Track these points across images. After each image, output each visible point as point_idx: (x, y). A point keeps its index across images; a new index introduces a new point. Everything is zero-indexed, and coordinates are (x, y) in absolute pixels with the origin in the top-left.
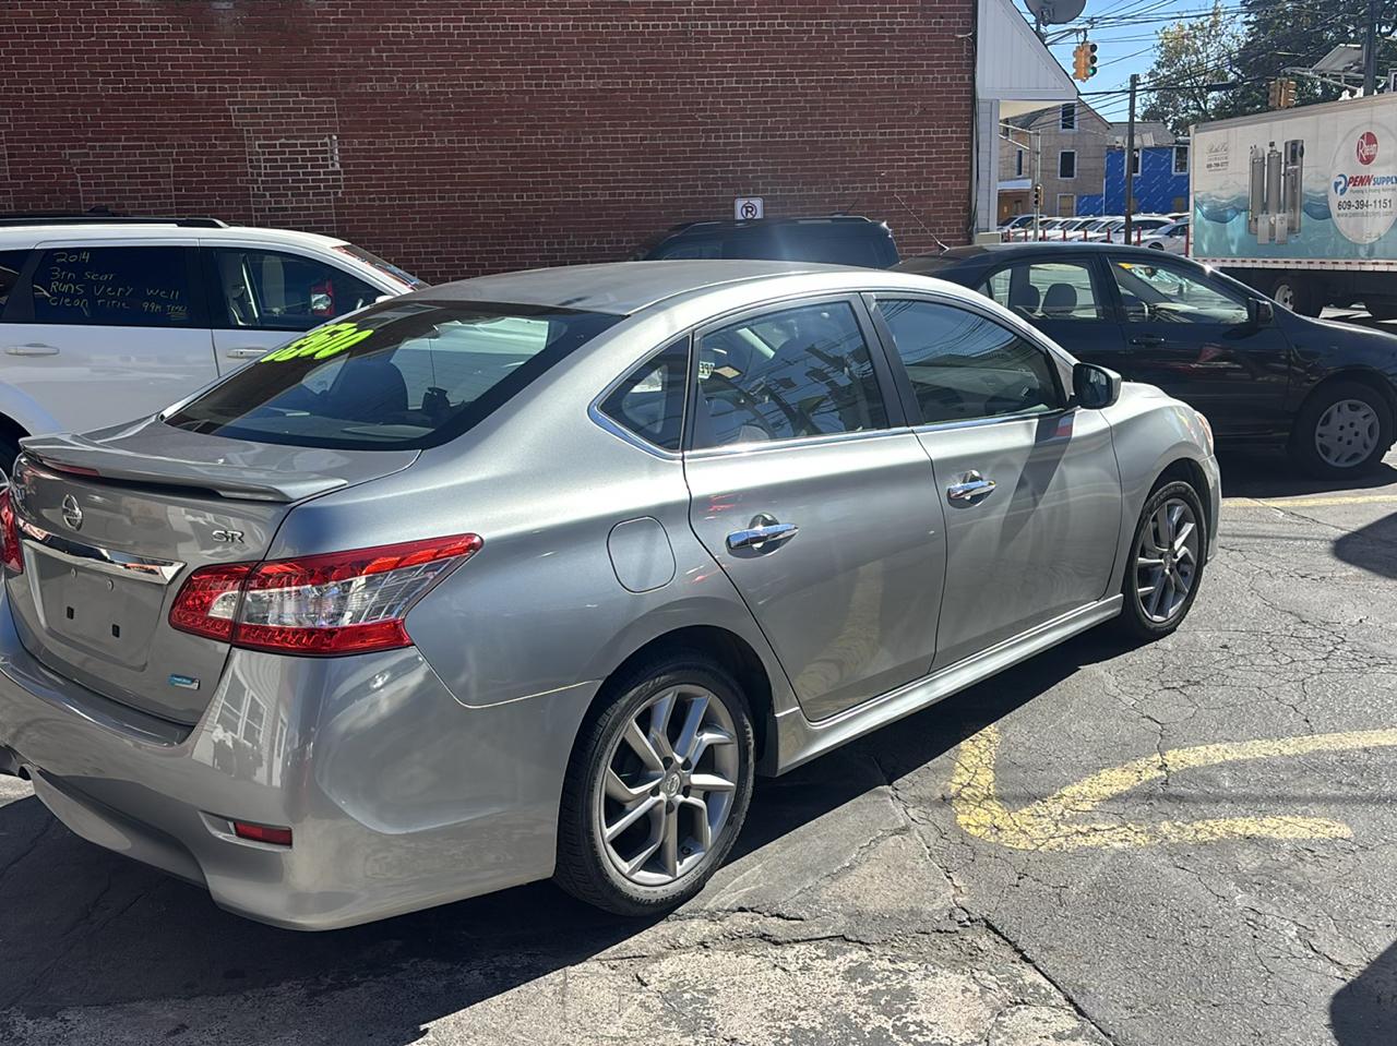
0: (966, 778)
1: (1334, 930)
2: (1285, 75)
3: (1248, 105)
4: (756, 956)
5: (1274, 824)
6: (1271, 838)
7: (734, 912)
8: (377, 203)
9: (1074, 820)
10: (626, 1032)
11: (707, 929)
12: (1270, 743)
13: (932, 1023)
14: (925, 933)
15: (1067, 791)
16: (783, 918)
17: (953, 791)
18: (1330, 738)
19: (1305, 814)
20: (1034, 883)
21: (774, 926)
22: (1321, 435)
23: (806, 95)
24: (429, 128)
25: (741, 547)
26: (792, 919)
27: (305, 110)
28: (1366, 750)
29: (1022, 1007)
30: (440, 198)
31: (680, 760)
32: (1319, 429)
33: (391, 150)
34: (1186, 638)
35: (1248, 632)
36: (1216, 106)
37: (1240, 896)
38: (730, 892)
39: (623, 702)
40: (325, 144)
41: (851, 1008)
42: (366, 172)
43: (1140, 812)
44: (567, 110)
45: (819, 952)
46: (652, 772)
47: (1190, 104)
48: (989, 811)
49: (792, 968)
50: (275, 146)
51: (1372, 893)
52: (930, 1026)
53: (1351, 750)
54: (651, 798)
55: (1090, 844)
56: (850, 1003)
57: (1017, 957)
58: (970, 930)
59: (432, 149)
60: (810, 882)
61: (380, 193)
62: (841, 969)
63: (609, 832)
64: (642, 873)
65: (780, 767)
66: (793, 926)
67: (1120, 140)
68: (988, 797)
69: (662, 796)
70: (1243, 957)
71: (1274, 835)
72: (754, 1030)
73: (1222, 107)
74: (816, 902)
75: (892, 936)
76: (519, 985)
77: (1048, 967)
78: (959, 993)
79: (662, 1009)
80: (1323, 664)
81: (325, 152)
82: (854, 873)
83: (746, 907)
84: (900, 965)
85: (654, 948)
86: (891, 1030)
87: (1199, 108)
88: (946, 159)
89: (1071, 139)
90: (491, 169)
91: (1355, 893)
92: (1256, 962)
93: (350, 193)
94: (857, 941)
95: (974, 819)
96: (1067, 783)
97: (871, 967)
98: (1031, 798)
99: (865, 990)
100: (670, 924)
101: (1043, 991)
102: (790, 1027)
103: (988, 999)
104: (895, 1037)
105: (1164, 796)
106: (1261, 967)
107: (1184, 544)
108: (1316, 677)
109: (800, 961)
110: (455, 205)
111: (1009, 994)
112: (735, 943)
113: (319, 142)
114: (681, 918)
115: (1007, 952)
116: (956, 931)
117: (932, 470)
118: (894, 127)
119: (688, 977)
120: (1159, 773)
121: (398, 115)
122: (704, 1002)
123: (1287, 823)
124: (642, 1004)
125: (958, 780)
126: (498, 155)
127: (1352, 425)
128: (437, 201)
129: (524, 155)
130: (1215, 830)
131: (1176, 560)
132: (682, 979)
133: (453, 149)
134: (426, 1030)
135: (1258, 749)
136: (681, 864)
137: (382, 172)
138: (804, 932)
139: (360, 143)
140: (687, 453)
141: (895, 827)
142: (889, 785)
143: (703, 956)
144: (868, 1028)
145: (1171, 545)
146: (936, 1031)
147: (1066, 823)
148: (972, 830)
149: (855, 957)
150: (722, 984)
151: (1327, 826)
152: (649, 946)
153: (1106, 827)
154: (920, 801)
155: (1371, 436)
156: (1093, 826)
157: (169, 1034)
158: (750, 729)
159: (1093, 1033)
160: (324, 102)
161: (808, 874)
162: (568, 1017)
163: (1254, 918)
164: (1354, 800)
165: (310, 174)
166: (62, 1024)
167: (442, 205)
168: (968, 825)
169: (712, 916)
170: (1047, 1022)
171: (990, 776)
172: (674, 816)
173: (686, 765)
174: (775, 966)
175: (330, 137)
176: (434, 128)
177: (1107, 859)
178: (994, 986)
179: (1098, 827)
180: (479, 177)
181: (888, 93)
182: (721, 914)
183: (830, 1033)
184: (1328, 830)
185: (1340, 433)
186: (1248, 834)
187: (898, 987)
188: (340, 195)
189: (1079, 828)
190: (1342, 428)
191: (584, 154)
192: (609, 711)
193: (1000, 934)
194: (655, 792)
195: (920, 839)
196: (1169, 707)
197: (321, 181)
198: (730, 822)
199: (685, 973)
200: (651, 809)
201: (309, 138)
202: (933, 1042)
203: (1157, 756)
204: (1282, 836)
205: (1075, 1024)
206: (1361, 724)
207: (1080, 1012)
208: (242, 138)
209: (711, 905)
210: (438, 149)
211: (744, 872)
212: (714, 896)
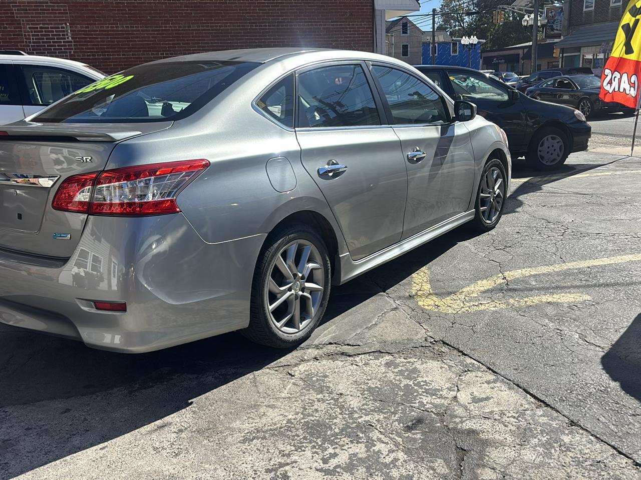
0: (418, 287)
1: (594, 334)
2: (500, 8)
3: (482, 25)
4: (342, 361)
5: (558, 297)
6: (558, 302)
7: (327, 345)
8: (91, 57)
9: (470, 301)
10: (289, 395)
11: (316, 352)
12: (547, 267)
13: (431, 381)
14: (416, 347)
15: (464, 290)
16: (350, 345)
17: (413, 293)
18: (573, 264)
19: (570, 292)
20: (460, 326)
21: (346, 349)
22: (540, 151)
23: (297, 6)
24: (116, 20)
25: (324, 175)
26: (355, 346)
27: (52, 10)
28: (589, 267)
29: (469, 372)
30: (123, 55)
31: (300, 275)
32: (539, 148)
33: (97, 31)
34: (500, 230)
35: (527, 227)
36: (468, 25)
37: (551, 325)
38: (323, 337)
39: (276, 245)
40: (64, 28)
41: (392, 378)
42: (85, 42)
43: (499, 296)
44: (183, 12)
45: (371, 357)
46: (288, 281)
47: (457, 24)
48: (432, 300)
49: (360, 364)
50: (37, 28)
51: (606, 319)
52: (430, 382)
53: (583, 268)
54: (288, 292)
55: (480, 309)
56: (391, 376)
57: (460, 354)
58: (436, 345)
59: (118, 31)
60: (359, 331)
61: (93, 52)
62: (383, 363)
63: (271, 307)
64: (285, 328)
65: (342, 281)
66: (356, 348)
67: (429, 38)
68: (430, 294)
69: (293, 291)
70: (559, 347)
71: (559, 301)
72: (350, 389)
73: (470, 25)
74: (364, 338)
75: (402, 349)
76: (233, 381)
77: (475, 356)
78: (439, 369)
79: (304, 385)
80: (562, 237)
81: (64, 31)
82: (378, 326)
83: (333, 342)
84: (409, 360)
85: (293, 361)
86: (413, 385)
87: (461, 26)
88: (362, 37)
89: (406, 38)
90: (148, 41)
91: (599, 320)
92: (565, 348)
93: (78, 52)
94: (386, 353)
95: (426, 303)
96: (463, 287)
97: (397, 362)
98: (449, 294)
99: (396, 370)
100: (298, 352)
101: (476, 366)
102: (366, 387)
103: (453, 370)
104: (416, 388)
105: (507, 289)
106: (568, 350)
107: (498, 188)
108: (560, 242)
109: (363, 361)
110: (131, 58)
111: (462, 368)
112: (330, 357)
113: (60, 26)
114: (303, 348)
115: (455, 352)
116: (430, 346)
117: (401, 145)
118: (337, 22)
119: (313, 371)
120: (503, 281)
121: (100, 13)
122: (323, 381)
123: (563, 296)
124: (294, 384)
125: (415, 289)
126: (151, 34)
127: (553, 146)
128: (121, 56)
129: (163, 34)
130: (534, 300)
131: (495, 195)
132: (310, 372)
133: (129, 31)
134: (192, 403)
135: (544, 270)
136: (301, 324)
137: (93, 42)
138: (361, 350)
139: (81, 27)
140: (296, 129)
141: (392, 307)
142: (384, 292)
143: (317, 363)
144: (402, 385)
145: (494, 188)
146: (433, 384)
147: (467, 302)
148: (426, 307)
149: (388, 358)
150: (329, 373)
151: (580, 296)
152: (291, 360)
153: (486, 303)
154: (400, 298)
155: (560, 151)
156: (480, 302)
157: (62, 413)
158: (329, 262)
159: (503, 380)
160: (61, 6)
161: (357, 327)
162: (260, 391)
163: (560, 333)
164: (588, 286)
165: (56, 42)
166: (4, 413)
167: (124, 58)
168: (424, 305)
169: (317, 347)
170: (481, 377)
171: (429, 286)
172: (298, 301)
173: (302, 278)
174: (352, 364)
175: (66, 24)
176: (118, 20)
177: (490, 314)
178: (453, 365)
179: (482, 303)
180: (141, 44)
181: (335, 6)
182: (321, 346)
183: (385, 388)
184: (581, 298)
185: (548, 150)
186: (548, 301)
187: (411, 368)
188: (72, 53)
189: (474, 303)
190: (549, 148)
191: (193, 33)
192: (269, 250)
193: (450, 346)
194: (290, 289)
195: (404, 312)
196: (500, 256)
197: (62, 46)
198: (321, 305)
199: (311, 370)
200: (288, 298)
201: (55, 24)
202: (433, 388)
203: (500, 275)
204: (563, 301)
205: (494, 377)
206: (583, 258)
207: (494, 372)
208: (20, 24)
209: (316, 342)
210: (121, 31)
211: (328, 328)
212: (316, 339)
